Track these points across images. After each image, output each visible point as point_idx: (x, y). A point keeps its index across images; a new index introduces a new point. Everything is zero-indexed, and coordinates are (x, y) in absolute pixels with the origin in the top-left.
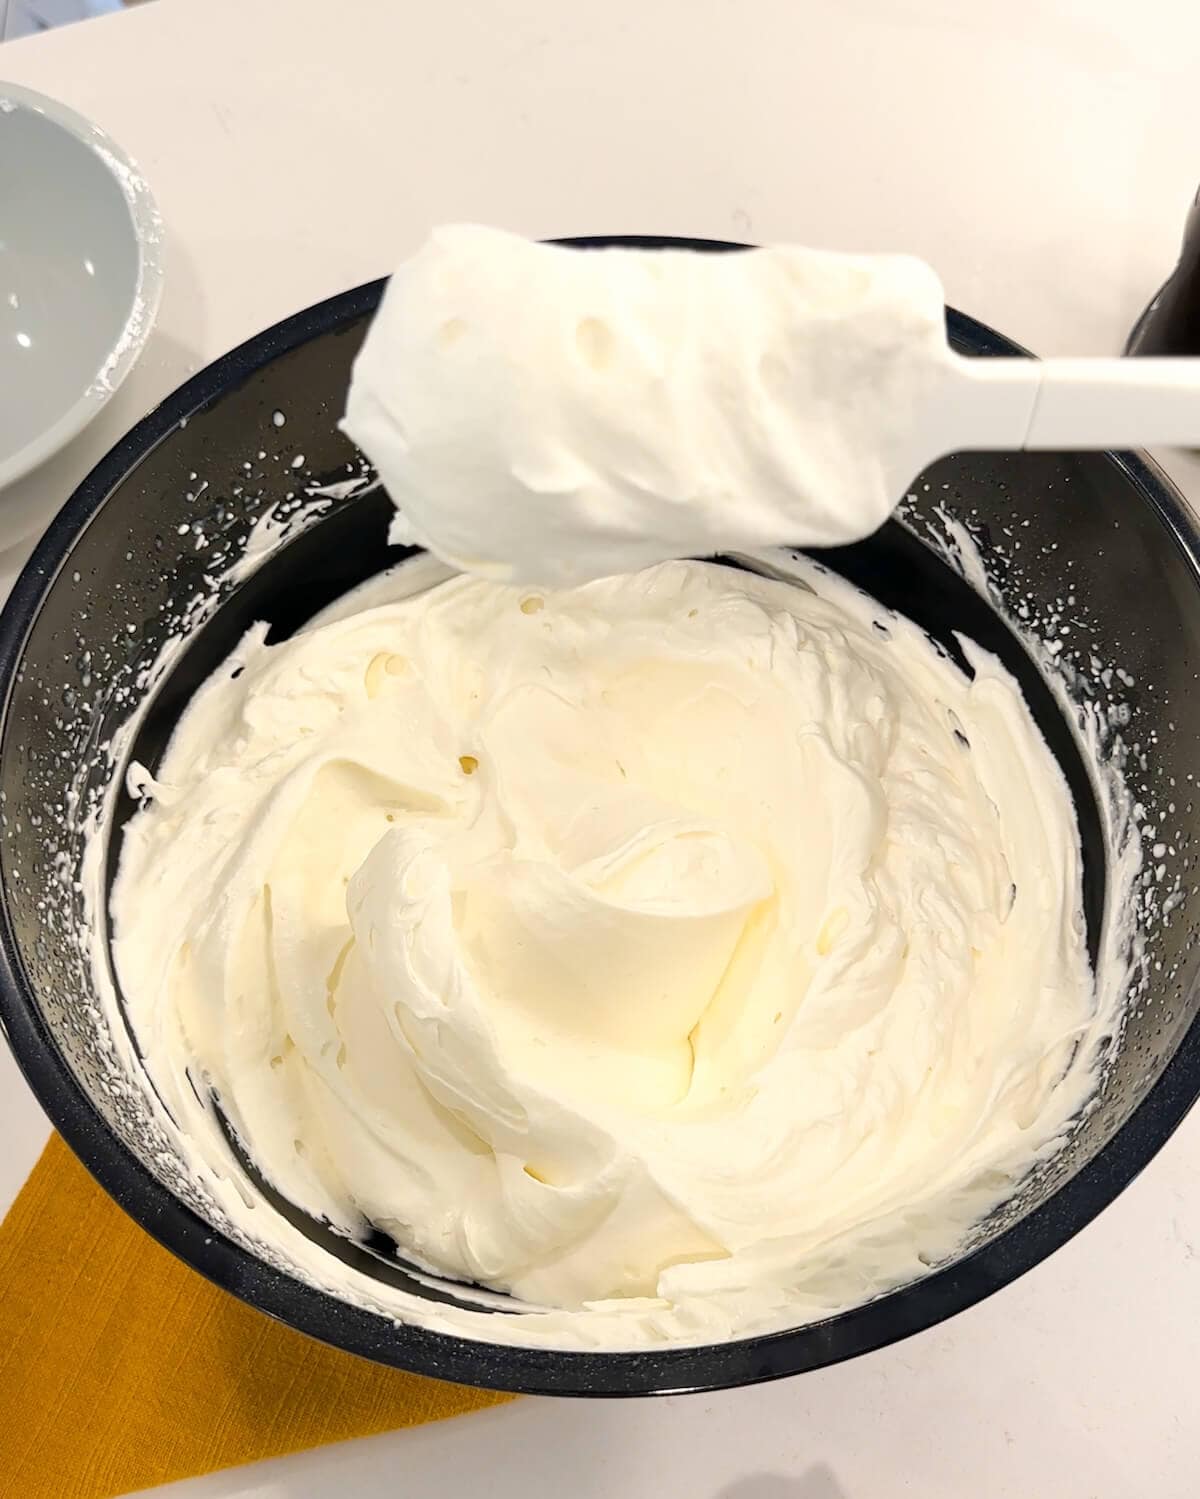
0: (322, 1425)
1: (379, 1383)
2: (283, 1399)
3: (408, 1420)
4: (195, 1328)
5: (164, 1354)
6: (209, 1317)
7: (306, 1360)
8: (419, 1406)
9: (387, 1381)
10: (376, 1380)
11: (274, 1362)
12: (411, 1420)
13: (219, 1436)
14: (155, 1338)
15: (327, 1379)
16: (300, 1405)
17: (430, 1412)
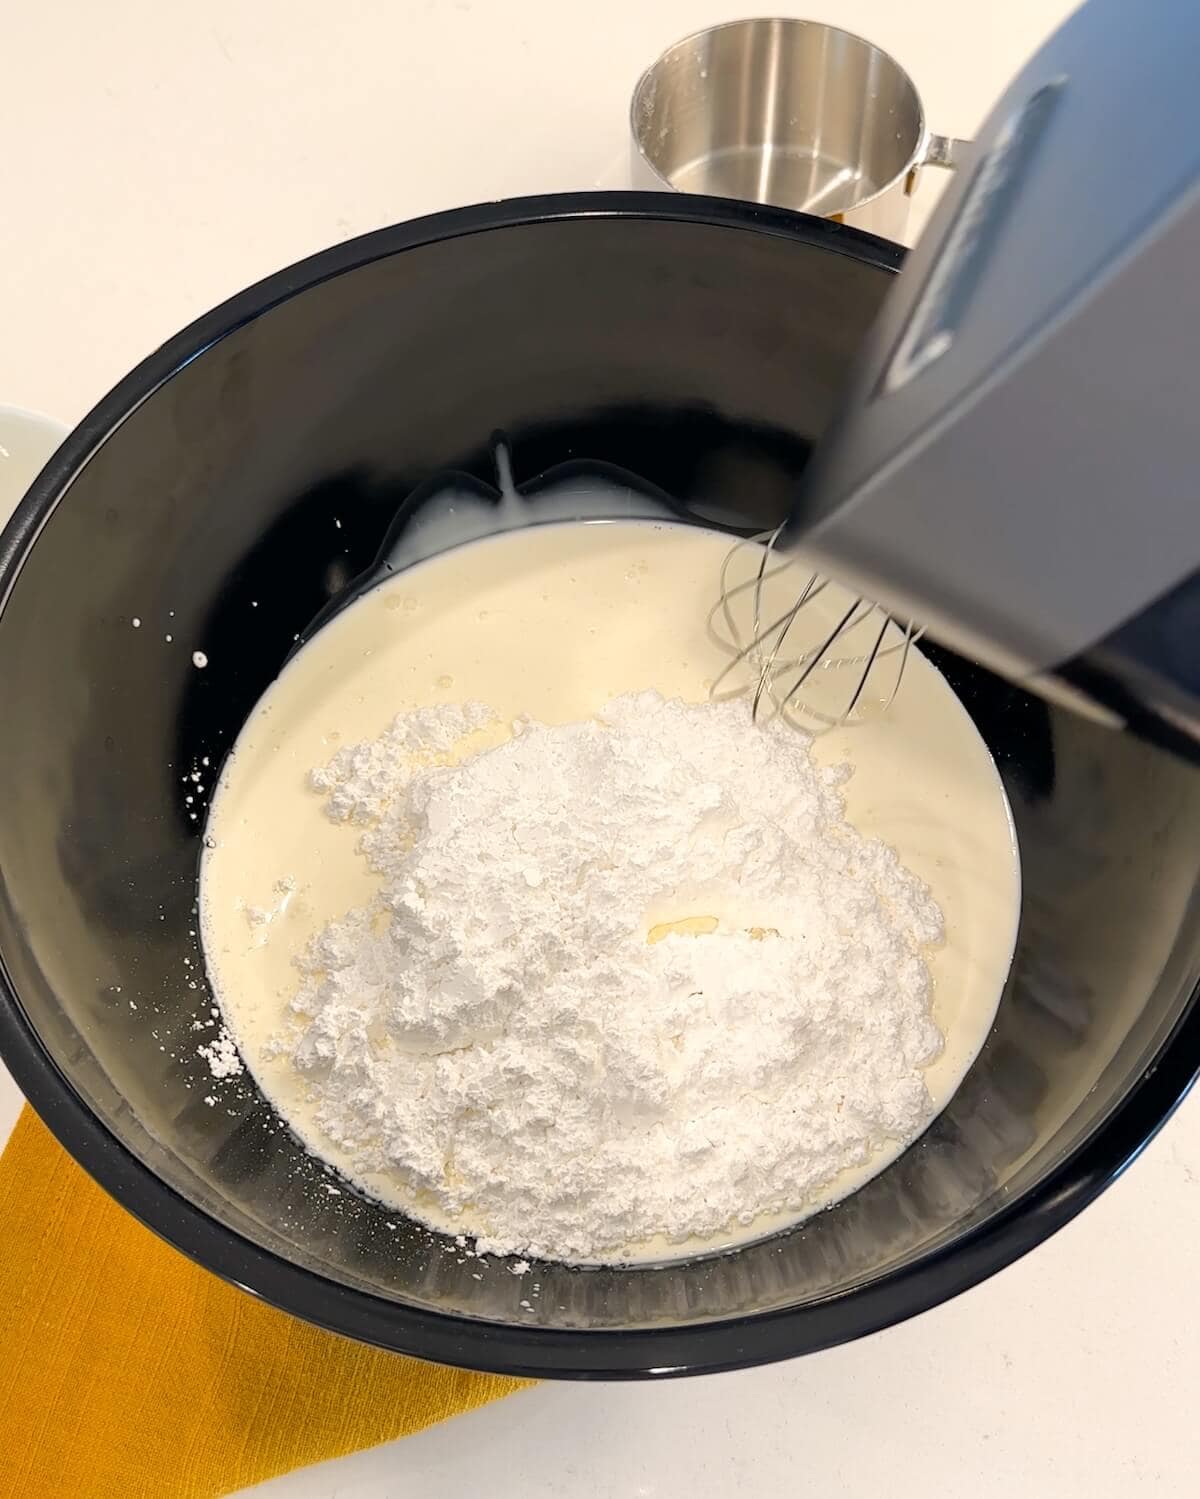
0: (292, 1452)
1: (346, 1402)
2: (248, 1430)
3: (379, 1437)
4: (155, 1363)
5: (126, 1394)
6: (169, 1349)
7: (268, 1385)
8: (390, 1421)
9: (354, 1398)
10: (342, 1399)
11: (236, 1391)
12: (382, 1438)
13: (188, 1475)
14: (117, 1379)
15: (290, 1403)
16: (266, 1435)
17: (401, 1427)
